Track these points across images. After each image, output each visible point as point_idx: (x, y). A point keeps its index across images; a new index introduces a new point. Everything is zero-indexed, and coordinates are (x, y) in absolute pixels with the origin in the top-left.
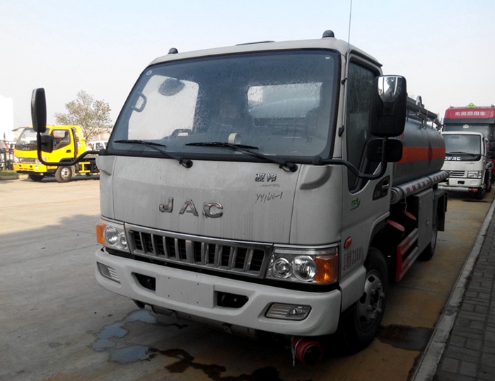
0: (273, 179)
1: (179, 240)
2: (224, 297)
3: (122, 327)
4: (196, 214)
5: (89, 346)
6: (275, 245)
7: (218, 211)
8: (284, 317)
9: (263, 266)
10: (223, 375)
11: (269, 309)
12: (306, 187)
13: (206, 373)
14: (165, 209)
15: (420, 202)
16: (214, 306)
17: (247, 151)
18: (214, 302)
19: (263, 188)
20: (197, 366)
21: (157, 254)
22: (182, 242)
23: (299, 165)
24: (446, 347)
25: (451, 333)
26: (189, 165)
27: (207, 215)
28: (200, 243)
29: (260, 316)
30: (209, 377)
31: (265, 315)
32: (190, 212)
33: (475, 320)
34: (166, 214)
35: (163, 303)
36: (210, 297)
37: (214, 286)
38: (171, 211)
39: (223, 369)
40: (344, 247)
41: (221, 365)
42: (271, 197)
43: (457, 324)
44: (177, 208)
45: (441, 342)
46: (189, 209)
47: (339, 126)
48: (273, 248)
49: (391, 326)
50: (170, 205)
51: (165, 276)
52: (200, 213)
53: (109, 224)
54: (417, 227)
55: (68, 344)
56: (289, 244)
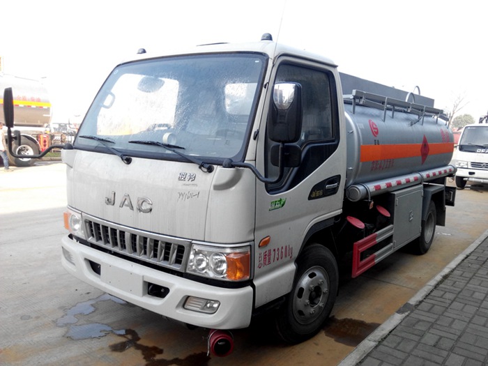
0: (193, 178)
1: (120, 232)
2: (151, 287)
3: (92, 305)
4: (132, 208)
5: (53, 321)
6: (193, 242)
7: (149, 207)
8: (198, 309)
9: (184, 260)
10: (158, 357)
11: (185, 301)
12: (219, 188)
13: (143, 354)
14: (110, 202)
15: (397, 199)
16: (144, 295)
17: (174, 151)
18: (144, 290)
19: (185, 187)
20: (139, 347)
21: (105, 243)
22: (122, 233)
23: (215, 166)
24: (376, 347)
25: (390, 332)
26: (129, 161)
27: (140, 210)
28: (136, 236)
29: (177, 307)
30: (145, 358)
31: (183, 306)
32: (127, 206)
33: (424, 321)
34: (110, 207)
35: (105, 288)
36: (140, 287)
37: (143, 276)
38: (114, 204)
39: (161, 352)
40: (259, 246)
41: (161, 348)
42: (191, 196)
43: (402, 324)
44: (118, 202)
45: (375, 341)
46: (126, 203)
47: (255, 129)
48: (191, 244)
49: (345, 320)
50: (113, 199)
51: (107, 264)
52: (135, 208)
53: (73, 213)
54: (393, 223)
55: (37, 318)
56: (204, 241)
